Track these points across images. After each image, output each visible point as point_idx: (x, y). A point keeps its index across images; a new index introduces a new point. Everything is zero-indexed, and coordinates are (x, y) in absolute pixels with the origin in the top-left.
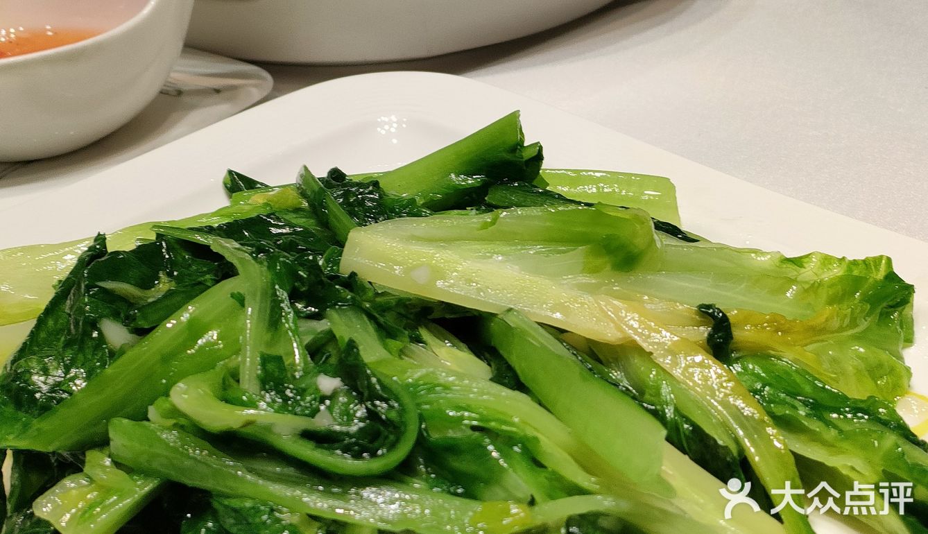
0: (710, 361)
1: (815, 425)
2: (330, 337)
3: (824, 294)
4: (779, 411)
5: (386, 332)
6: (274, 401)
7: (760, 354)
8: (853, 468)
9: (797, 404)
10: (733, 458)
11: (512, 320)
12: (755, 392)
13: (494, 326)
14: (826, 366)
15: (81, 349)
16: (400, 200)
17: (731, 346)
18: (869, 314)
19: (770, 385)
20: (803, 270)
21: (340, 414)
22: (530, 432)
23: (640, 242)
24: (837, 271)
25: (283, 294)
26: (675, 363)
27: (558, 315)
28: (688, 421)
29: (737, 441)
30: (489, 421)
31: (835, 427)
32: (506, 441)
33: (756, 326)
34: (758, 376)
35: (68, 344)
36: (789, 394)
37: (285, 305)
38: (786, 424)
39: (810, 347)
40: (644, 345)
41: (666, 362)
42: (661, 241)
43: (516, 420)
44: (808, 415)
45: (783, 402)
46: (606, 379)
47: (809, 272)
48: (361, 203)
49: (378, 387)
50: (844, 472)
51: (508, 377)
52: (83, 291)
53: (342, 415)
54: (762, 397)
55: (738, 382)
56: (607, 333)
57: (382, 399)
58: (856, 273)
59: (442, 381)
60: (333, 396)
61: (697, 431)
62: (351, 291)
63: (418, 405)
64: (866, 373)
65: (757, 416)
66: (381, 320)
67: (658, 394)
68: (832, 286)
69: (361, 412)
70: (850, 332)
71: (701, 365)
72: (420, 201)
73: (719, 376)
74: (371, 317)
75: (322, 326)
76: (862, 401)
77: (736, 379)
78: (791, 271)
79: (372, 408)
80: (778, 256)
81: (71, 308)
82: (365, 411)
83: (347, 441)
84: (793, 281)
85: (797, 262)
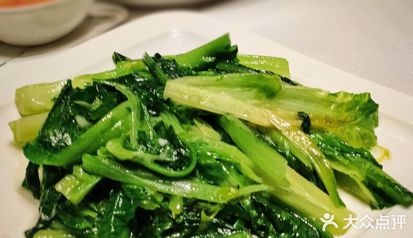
0: (303, 134)
1: (341, 159)
2: (162, 123)
3: (345, 107)
4: (328, 153)
5: (182, 122)
6: (143, 149)
7: (321, 131)
8: (355, 175)
9: (334, 150)
10: (311, 170)
11: (229, 117)
12: (319, 145)
13: (222, 119)
14: (345, 135)
15: (68, 127)
16: (184, 68)
17: (310, 128)
18: (361, 115)
19: (325, 143)
20: (337, 98)
21: (167, 153)
22: (237, 161)
23: (276, 88)
24: (350, 99)
25: (145, 108)
26: (290, 134)
27: (246, 115)
28: (294, 156)
29: (312, 164)
30: (222, 156)
31: (349, 159)
32: (228, 164)
33: (319, 120)
34: (320, 139)
35: (63, 125)
36: (331, 146)
37: (146, 112)
38: (331, 158)
39: (340, 128)
40: (278, 128)
41: (287, 134)
42: (284, 87)
43: (232, 157)
44: (338, 155)
45: (329, 150)
46: (264, 140)
47: (339, 99)
48: (169, 68)
49: (181, 144)
50: (351, 176)
51: (228, 139)
52: (68, 104)
53: (168, 154)
54: (322, 148)
55: (313, 142)
56: (264, 123)
57: (183, 148)
58: (357, 99)
59: (205, 141)
60: (165, 147)
61: (298, 160)
62: (169, 105)
63: (196, 150)
64: (360, 138)
65: (320, 155)
66: (180, 117)
67: (283, 146)
68: (348, 104)
69: (175, 153)
70: (355, 122)
71: (299, 135)
72: (191, 68)
73: (306, 140)
74: (177, 116)
75: (159, 119)
76: (358, 149)
77: (312, 140)
78: (333, 99)
79: (179, 151)
80: (328, 93)
81: (63, 111)
82: (176, 153)
83: (171, 164)
84: (333, 102)
85: (335, 95)
